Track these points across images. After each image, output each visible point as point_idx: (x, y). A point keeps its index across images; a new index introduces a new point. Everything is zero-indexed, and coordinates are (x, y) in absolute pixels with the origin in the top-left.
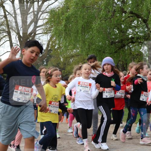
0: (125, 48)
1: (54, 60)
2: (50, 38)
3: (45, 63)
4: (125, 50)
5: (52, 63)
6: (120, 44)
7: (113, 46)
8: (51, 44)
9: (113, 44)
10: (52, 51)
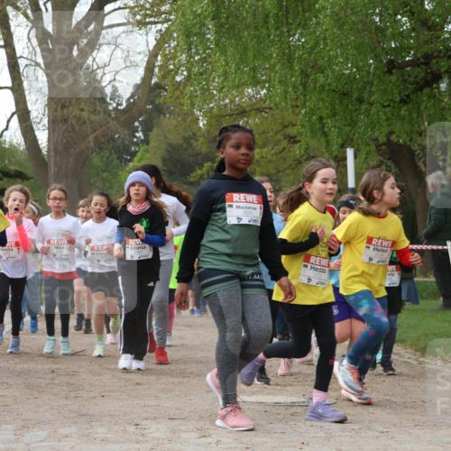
0: (438, 88)
1: (174, 122)
2: (155, 42)
3: (137, 135)
4: (440, 93)
5: (166, 137)
6: (420, 73)
7: (393, 78)
8: (158, 63)
9: (394, 71)
10: (166, 90)
